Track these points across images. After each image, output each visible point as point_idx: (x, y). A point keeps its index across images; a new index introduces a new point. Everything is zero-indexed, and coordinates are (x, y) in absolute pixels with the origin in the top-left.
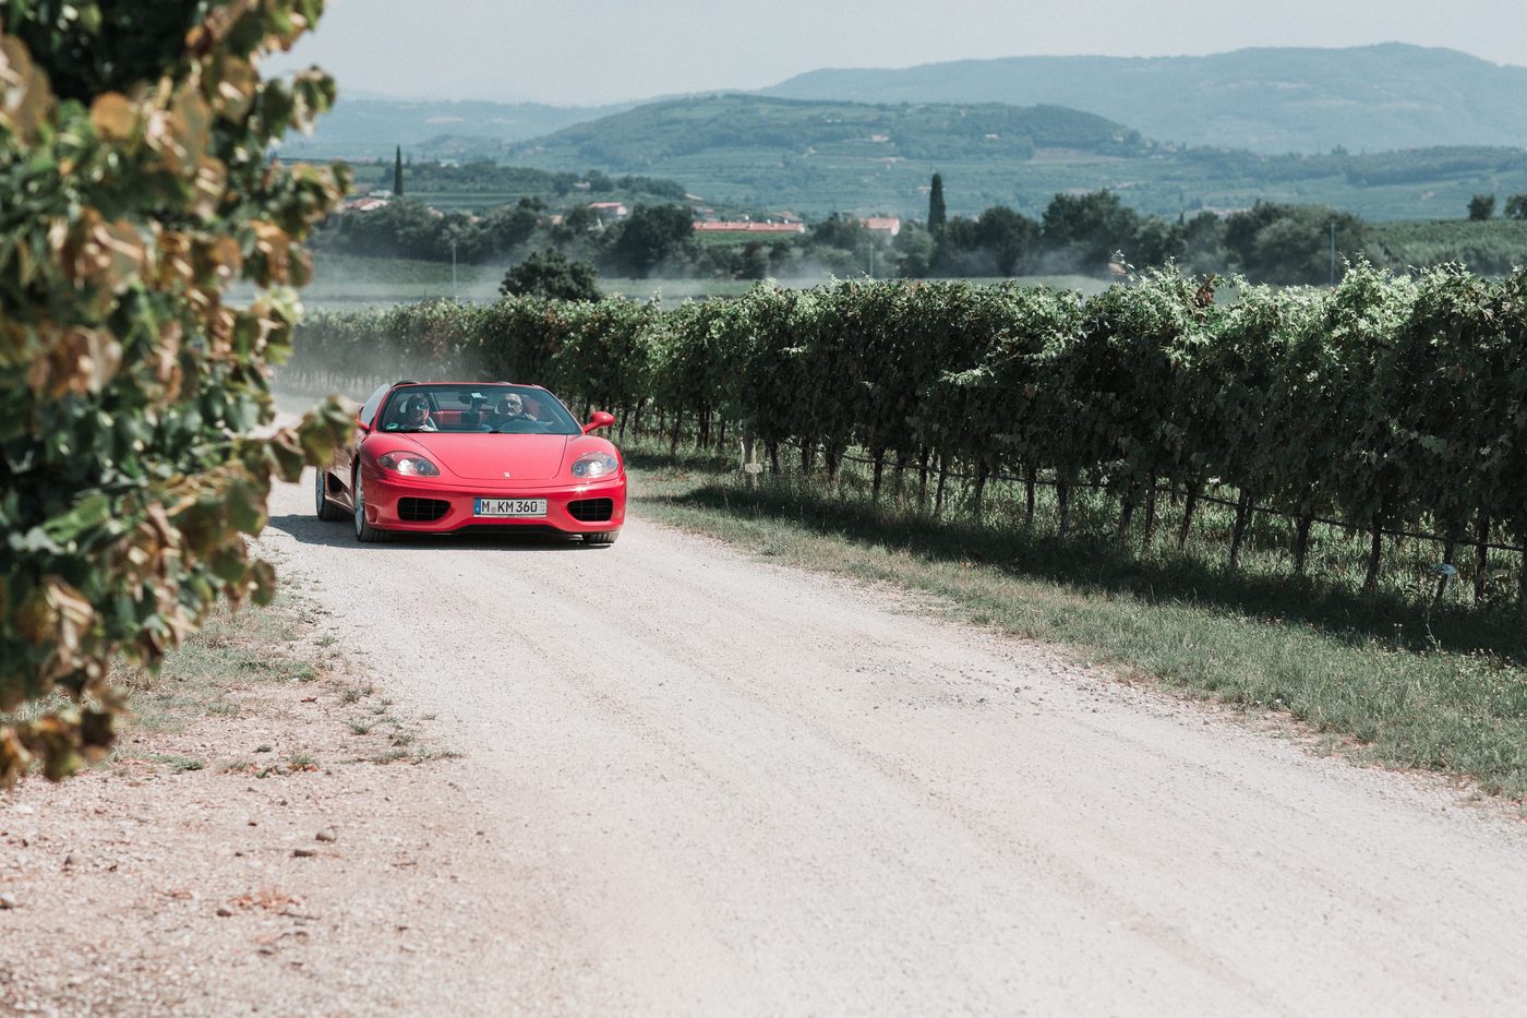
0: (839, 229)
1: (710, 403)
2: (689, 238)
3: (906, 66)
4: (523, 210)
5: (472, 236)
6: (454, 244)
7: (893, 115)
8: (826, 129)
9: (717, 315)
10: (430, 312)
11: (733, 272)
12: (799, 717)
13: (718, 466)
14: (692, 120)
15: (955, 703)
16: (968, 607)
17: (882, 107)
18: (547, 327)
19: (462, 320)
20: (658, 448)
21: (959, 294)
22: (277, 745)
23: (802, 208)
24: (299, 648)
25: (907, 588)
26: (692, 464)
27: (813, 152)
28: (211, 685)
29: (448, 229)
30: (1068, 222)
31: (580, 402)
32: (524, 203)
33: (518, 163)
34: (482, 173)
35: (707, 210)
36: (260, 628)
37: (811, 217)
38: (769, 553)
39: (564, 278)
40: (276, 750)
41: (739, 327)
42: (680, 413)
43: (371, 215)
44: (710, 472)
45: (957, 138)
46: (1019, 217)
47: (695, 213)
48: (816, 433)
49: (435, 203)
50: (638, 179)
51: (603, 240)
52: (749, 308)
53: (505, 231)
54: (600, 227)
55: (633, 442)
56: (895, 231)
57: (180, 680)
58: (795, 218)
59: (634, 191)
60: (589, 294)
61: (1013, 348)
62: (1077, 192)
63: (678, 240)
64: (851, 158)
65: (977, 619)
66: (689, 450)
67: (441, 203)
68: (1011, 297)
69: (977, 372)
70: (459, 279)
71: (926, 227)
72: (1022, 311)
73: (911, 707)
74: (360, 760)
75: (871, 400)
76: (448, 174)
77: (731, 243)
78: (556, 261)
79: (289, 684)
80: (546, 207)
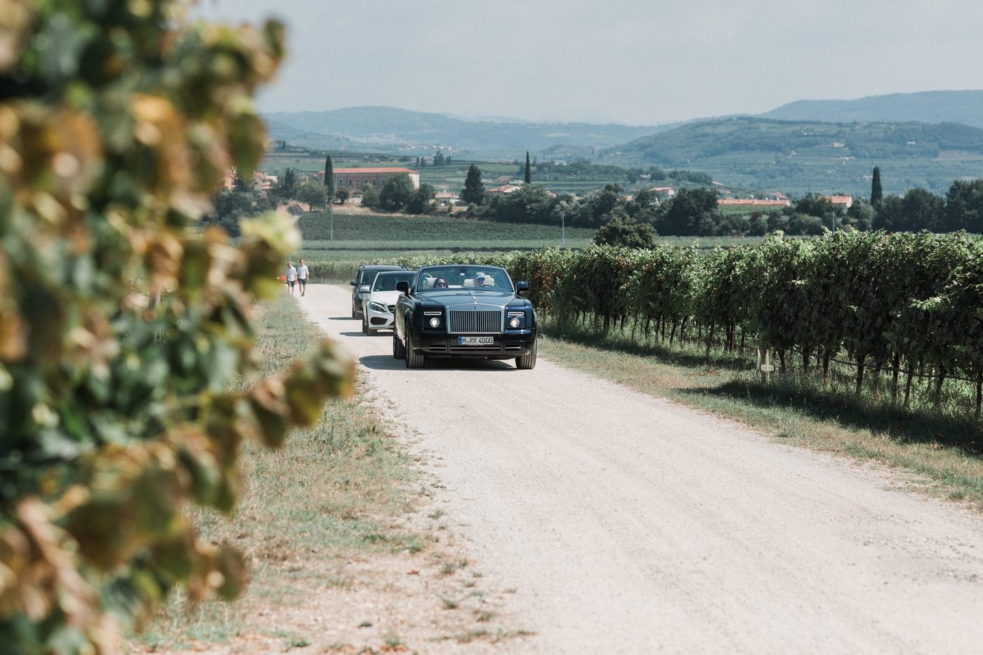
0: (812, 203)
1: (734, 320)
2: (715, 209)
3: (855, 98)
4: (608, 192)
5: (575, 209)
6: (563, 215)
7: (847, 130)
8: (804, 139)
9: (740, 258)
10: (541, 257)
11: (743, 231)
12: (823, 592)
13: (739, 365)
14: (716, 134)
15: (952, 579)
16: (944, 484)
17: (840, 125)
18: (619, 267)
19: (562, 262)
20: (697, 351)
21: (923, 241)
22: (379, 619)
23: (788, 190)
24: (415, 520)
25: (893, 466)
26: (722, 363)
27: (795, 154)
28: (337, 556)
29: (560, 204)
30: (963, 198)
31: (642, 318)
32: (608, 187)
33: (605, 162)
34: (582, 169)
35: (727, 192)
36: (387, 502)
37: (793, 196)
38: (783, 436)
39: (634, 236)
40: (376, 625)
41: (757, 266)
42: (713, 326)
43: (510, 196)
44: (734, 369)
45: (889, 144)
46: (931, 195)
47: (719, 194)
48: (814, 343)
49: (551, 188)
50: (681, 172)
51: (659, 212)
52: (764, 252)
53: (596, 205)
54: (657, 203)
55: (680, 347)
56: (849, 205)
57: (313, 551)
58: (784, 197)
59: (679, 180)
60: (650, 246)
61: (967, 281)
62: (968, 179)
63: (708, 211)
64: (820, 157)
65: (954, 496)
66: (718, 352)
67: (555, 188)
68: (963, 243)
69: (938, 299)
70: (566, 237)
71: (869, 202)
72: (972, 253)
73: (916, 582)
74: (446, 638)
75: (856, 319)
76: (560, 170)
77: (742, 213)
78: (628, 224)
79: (401, 556)
80: (622, 191)
